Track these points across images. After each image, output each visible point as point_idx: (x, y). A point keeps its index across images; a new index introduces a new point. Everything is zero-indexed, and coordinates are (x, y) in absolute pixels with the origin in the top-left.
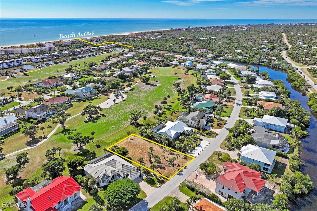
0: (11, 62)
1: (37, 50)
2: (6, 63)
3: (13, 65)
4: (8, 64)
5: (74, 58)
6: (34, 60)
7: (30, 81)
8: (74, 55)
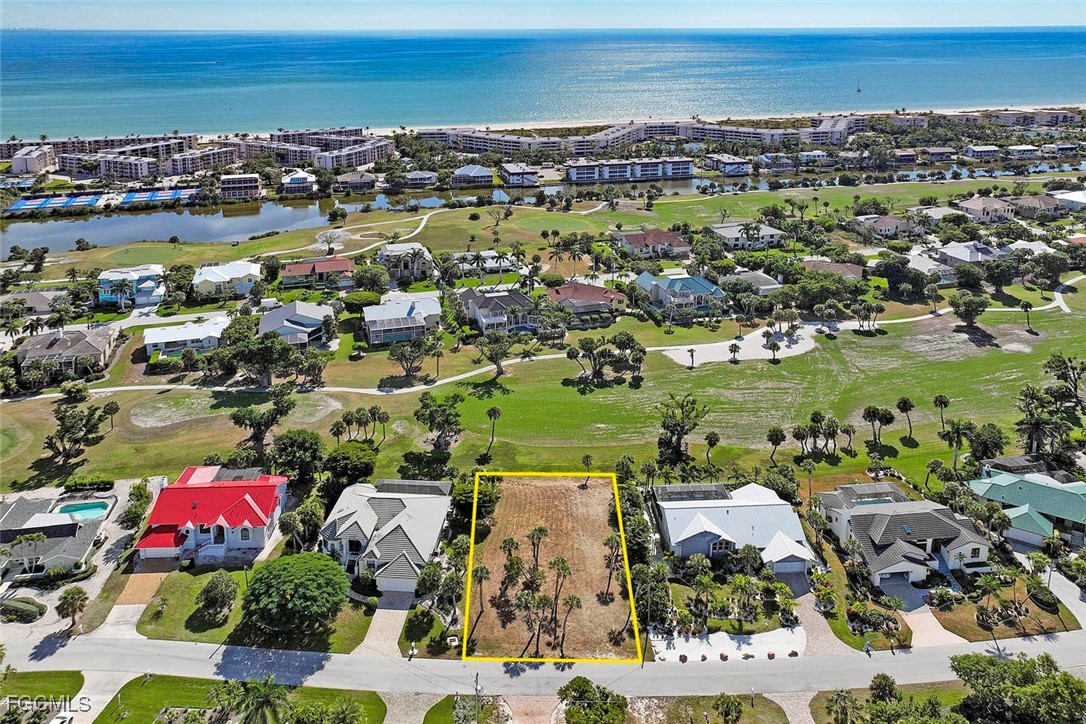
0: (656, 164)
1: (776, 137)
2: (646, 165)
3: (660, 174)
4: (646, 170)
5: (848, 179)
6: (728, 168)
7: (619, 227)
8: (882, 167)
